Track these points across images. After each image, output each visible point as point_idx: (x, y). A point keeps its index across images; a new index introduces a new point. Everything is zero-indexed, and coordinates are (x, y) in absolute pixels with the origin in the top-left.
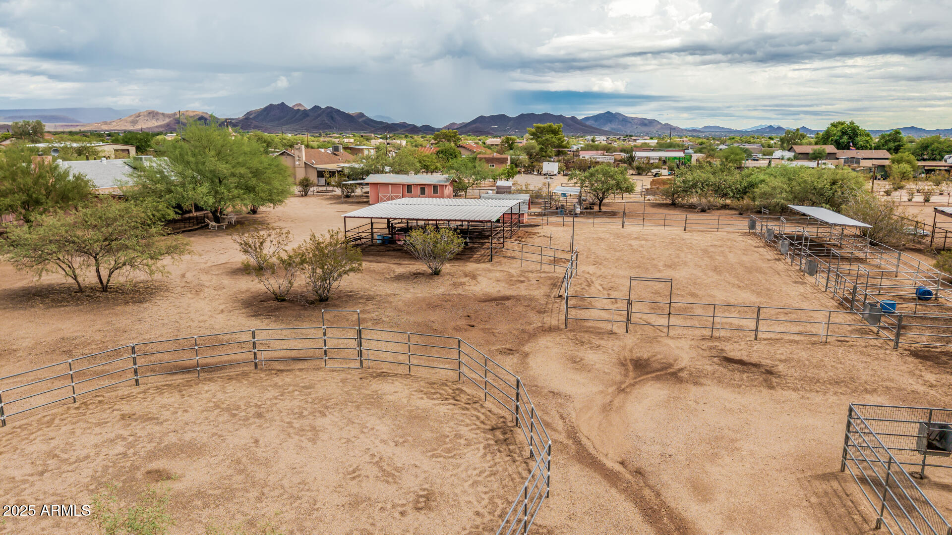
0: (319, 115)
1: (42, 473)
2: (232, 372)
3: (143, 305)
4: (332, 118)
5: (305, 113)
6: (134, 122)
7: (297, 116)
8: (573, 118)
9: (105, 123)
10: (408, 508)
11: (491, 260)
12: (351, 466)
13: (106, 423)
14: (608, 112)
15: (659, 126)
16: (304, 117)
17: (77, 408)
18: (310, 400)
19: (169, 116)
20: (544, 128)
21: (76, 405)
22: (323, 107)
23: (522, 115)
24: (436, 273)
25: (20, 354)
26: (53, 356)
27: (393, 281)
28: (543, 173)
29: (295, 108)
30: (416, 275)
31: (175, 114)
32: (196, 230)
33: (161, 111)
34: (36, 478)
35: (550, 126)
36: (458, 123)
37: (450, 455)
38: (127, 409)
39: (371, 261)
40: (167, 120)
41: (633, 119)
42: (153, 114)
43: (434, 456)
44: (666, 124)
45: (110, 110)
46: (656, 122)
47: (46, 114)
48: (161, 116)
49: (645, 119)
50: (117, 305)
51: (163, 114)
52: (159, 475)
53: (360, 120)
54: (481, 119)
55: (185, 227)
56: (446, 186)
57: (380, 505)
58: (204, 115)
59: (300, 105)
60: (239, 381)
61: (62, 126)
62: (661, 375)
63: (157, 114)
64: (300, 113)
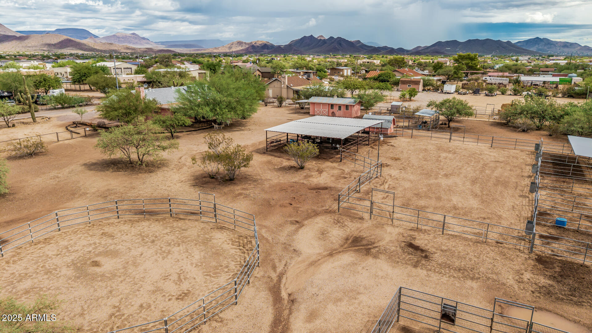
0: (333, 43)
1: (57, 255)
2: (159, 217)
3: (151, 174)
4: (340, 44)
5: (324, 42)
6: (230, 48)
7: (320, 43)
8: (509, 43)
9: (216, 48)
10: (174, 298)
11: (341, 161)
12: (168, 273)
13: (95, 235)
14: (537, 38)
15: (579, 48)
16: (324, 44)
17: (89, 227)
18: (179, 237)
19: (248, 44)
20: (464, 56)
21: (89, 225)
22: (335, 37)
23: (469, 40)
24: (302, 168)
25: (88, 195)
26: (99, 198)
27: (276, 171)
28: (444, 92)
29: (319, 39)
30: (291, 168)
31: (251, 43)
32: (207, 128)
33: (244, 41)
34: (55, 257)
35: (469, 55)
36: (422, 46)
37: (214, 276)
38: (106, 229)
39: (276, 156)
40: (247, 46)
41: (557, 43)
42: (240, 43)
43: (207, 275)
44: (585, 46)
45: (218, 41)
46: (576, 45)
47: (187, 43)
48: (244, 44)
49: (568, 43)
50: (140, 173)
51: (245, 43)
52: (96, 264)
53: (358, 45)
54: (439, 43)
55: (202, 127)
56: (354, 106)
57: (164, 294)
58: (267, 43)
59: (322, 36)
60: (159, 222)
61: (195, 50)
62: (362, 249)
63: (242, 43)
64: (321, 41)
